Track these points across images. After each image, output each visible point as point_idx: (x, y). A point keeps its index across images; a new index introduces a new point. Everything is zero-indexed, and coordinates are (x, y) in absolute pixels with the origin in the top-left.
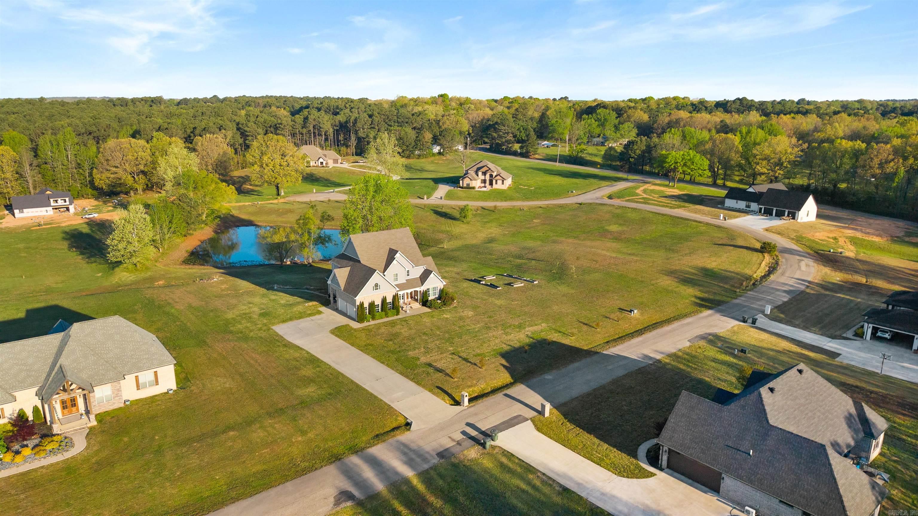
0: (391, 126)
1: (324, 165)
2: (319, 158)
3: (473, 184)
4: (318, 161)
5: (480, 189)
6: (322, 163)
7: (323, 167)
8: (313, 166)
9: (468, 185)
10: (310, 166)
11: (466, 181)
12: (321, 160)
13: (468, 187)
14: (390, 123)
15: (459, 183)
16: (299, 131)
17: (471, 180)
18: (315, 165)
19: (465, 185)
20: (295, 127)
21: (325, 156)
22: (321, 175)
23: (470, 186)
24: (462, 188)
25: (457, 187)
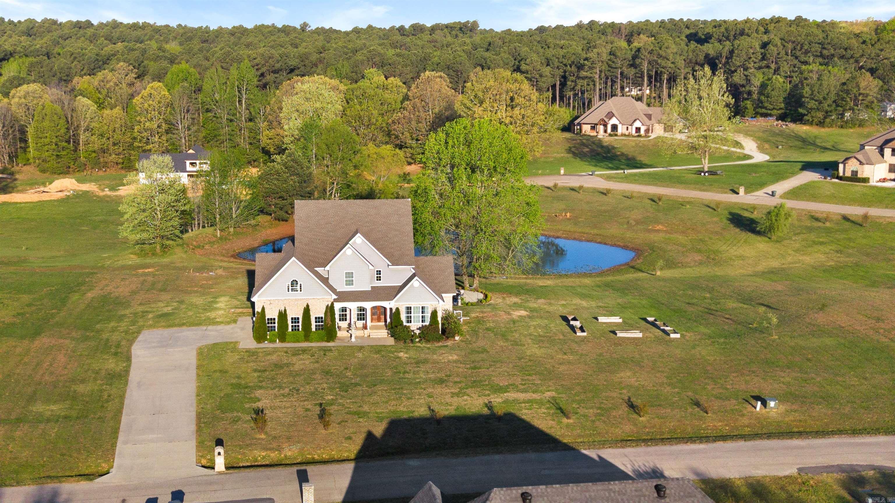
0: (806, 63)
1: (642, 132)
2: (635, 120)
3: (865, 171)
4: (631, 125)
5: (880, 184)
6: (638, 130)
7: (639, 136)
8: (623, 135)
9: (854, 173)
10: (616, 135)
11: (852, 166)
12: (638, 124)
13: (855, 178)
14: (803, 58)
15: (837, 170)
16: (622, 73)
17: (861, 163)
18: (627, 133)
19: (848, 174)
20: (613, 65)
21: (649, 117)
22: (624, 151)
23: (859, 176)
24: (840, 178)
25: (833, 177)
